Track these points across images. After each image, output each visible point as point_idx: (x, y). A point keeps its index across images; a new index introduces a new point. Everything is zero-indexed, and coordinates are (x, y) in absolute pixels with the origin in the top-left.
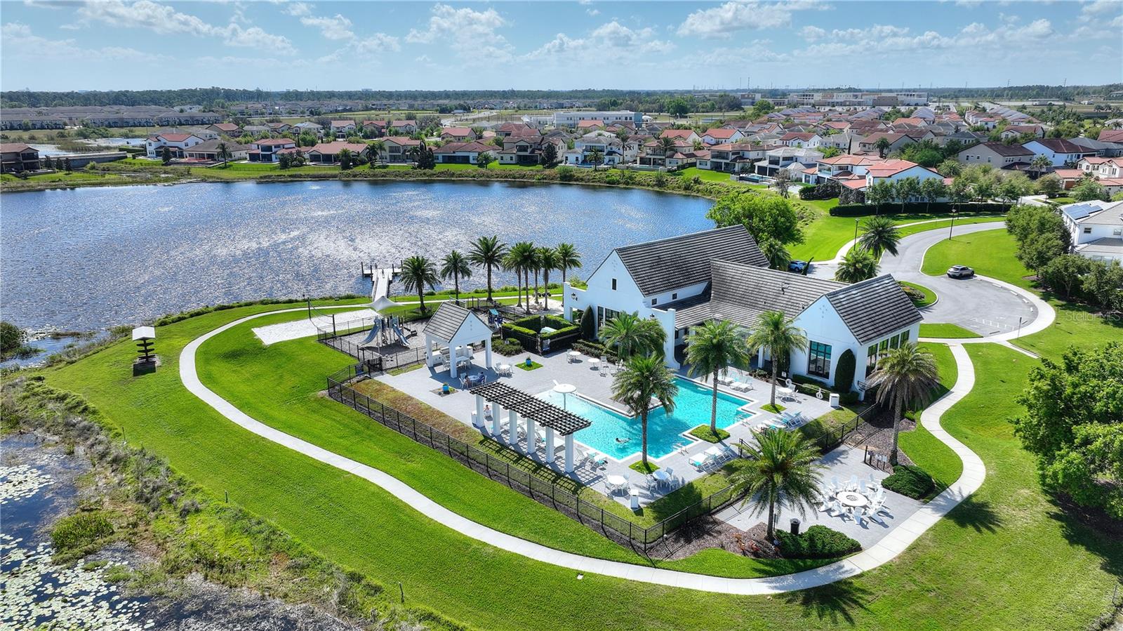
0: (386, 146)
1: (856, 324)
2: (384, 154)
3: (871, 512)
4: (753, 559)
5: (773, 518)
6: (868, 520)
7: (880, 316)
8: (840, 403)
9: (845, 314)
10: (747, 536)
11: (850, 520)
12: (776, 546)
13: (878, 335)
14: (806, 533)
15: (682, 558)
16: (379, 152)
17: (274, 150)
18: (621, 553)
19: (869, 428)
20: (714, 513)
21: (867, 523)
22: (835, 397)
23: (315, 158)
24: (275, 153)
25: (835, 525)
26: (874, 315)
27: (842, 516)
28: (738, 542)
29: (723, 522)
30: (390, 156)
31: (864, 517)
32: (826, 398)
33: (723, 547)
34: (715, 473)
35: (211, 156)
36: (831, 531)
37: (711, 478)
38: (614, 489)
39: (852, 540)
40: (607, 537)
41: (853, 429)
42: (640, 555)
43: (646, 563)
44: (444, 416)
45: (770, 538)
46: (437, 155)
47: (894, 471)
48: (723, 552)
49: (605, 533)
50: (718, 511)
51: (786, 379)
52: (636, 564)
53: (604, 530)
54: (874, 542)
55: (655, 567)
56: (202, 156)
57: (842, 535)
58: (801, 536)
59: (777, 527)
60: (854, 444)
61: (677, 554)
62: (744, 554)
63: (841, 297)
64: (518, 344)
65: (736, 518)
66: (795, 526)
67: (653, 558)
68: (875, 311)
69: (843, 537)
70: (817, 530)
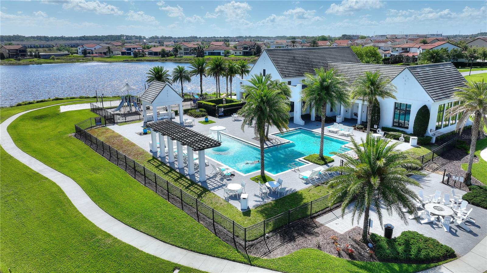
0: (182, 48)
1: (430, 88)
2: (181, 51)
3: (459, 222)
4: (348, 261)
5: (368, 223)
6: (456, 228)
7: (446, 86)
8: (418, 143)
9: (422, 81)
10: (343, 237)
11: (439, 227)
12: (371, 248)
13: (446, 97)
14: (399, 238)
15: (278, 257)
16: (179, 50)
17: (132, 50)
18: (222, 249)
19: (441, 160)
20: (315, 217)
21: (456, 231)
22: (414, 140)
23: (151, 54)
24: (132, 51)
25: (426, 232)
26: (442, 84)
27: (431, 223)
28: (334, 243)
29: (322, 225)
30: (184, 52)
31: (452, 226)
32: (407, 140)
33: (319, 247)
34: (319, 185)
35: (105, 53)
36: (424, 237)
37: (315, 189)
38: (231, 194)
39: (446, 246)
40: (216, 234)
41: (429, 160)
42: (239, 252)
43: (242, 259)
44: (134, 146)
45: (365, 240)
46: (206, 52)
47: (470, 190)
48: (319, 252)
49: (215, 230)
50: (319, 216)
51: (377, 129)
52: (234, 261)
53: (214, 227)
54: (467, 250)
55: (251, 265)
56: (101, 53)
57: (434, 241)
58: (395, 240)
59: (372, 230)
60: (431, 170)
61: (275, 252)
62: (339, 255)
63: (419, 70)
64: (205, 112)
65: (335, 222)
66: (389, 230)
67: (252, 255)
68: (443, 82)
69: (436, 243)
70: (410, 235)
